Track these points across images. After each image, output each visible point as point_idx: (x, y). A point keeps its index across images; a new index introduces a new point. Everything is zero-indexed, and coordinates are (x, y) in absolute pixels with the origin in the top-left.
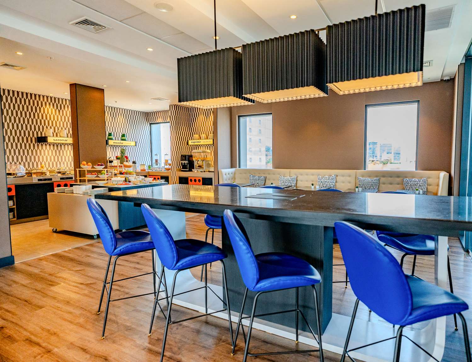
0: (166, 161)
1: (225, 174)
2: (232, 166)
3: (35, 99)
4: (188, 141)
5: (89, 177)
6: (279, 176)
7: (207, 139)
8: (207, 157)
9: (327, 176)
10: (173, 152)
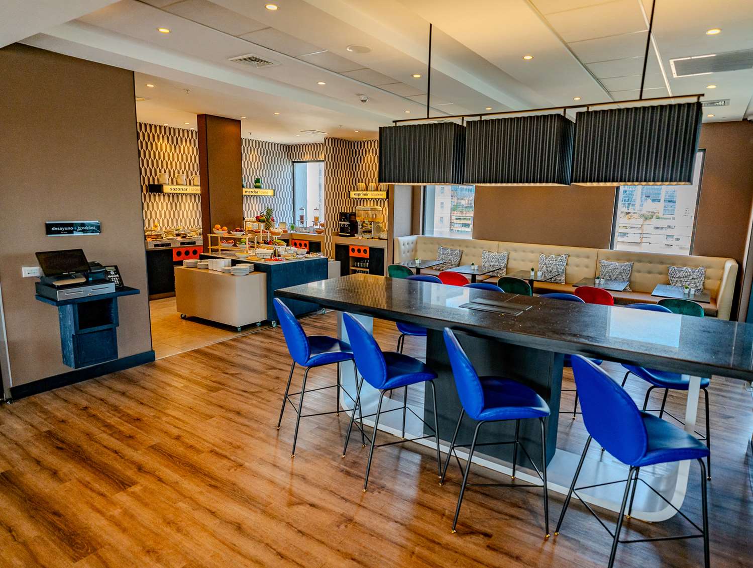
0: (316, 219)
1: (404, 245)
2: (413, 231)
3: (146, 130)
4: (349, 192)
5: (222, 245)
6: (482, 250)
7: (377, 190)
8: (377, 217)
9: (554, 256)
10: (329, 208)
